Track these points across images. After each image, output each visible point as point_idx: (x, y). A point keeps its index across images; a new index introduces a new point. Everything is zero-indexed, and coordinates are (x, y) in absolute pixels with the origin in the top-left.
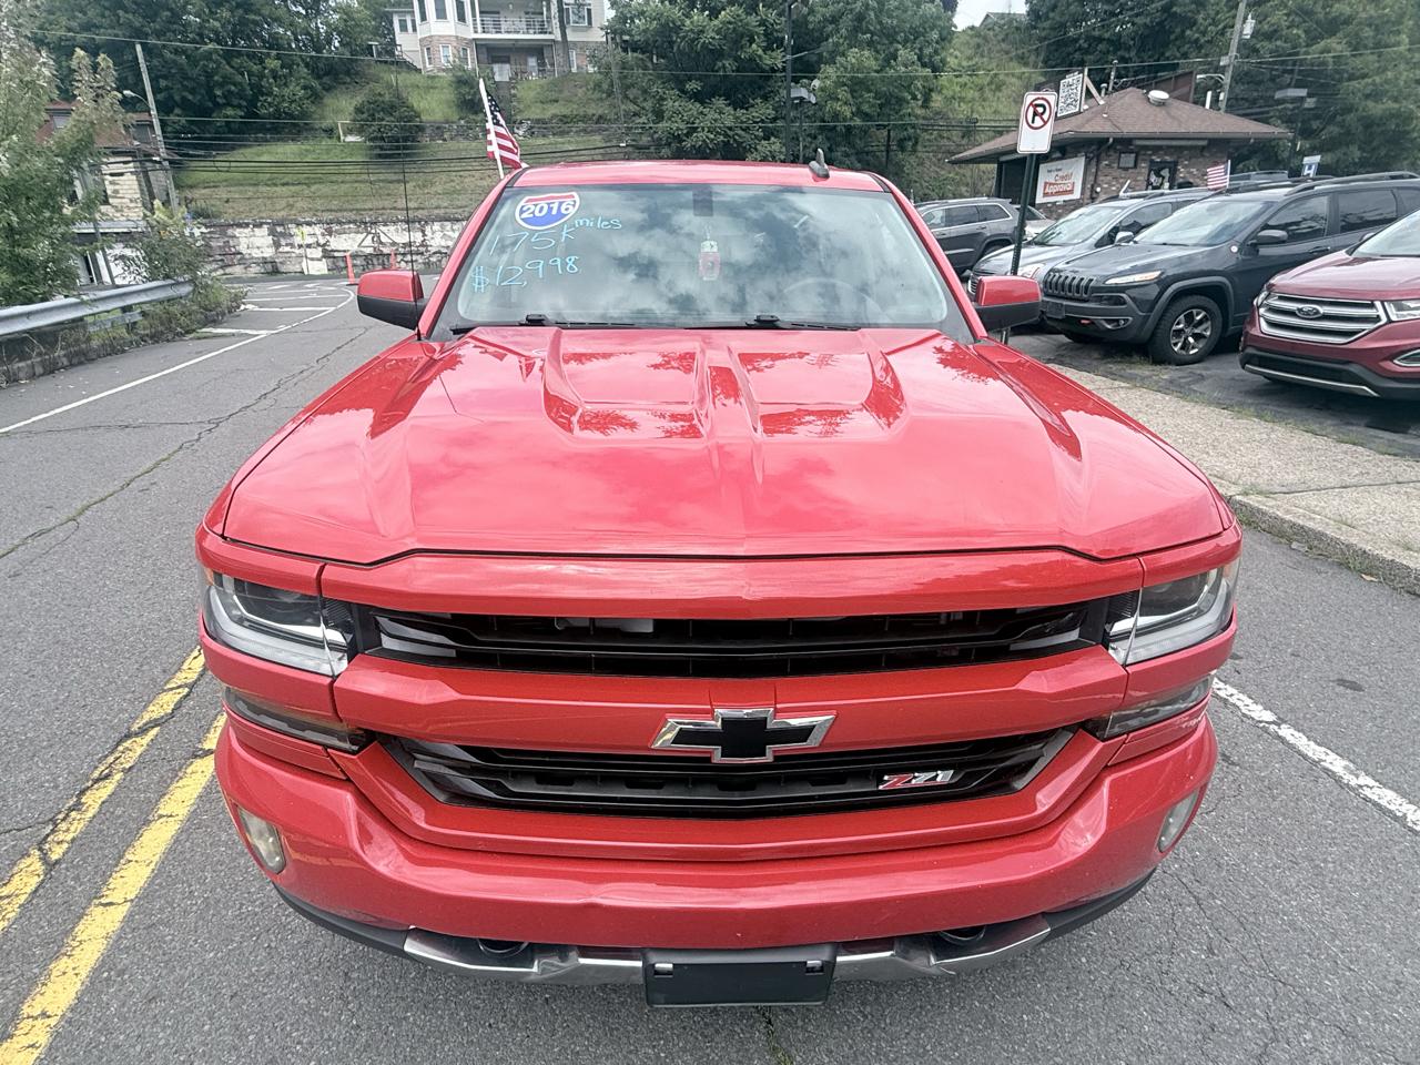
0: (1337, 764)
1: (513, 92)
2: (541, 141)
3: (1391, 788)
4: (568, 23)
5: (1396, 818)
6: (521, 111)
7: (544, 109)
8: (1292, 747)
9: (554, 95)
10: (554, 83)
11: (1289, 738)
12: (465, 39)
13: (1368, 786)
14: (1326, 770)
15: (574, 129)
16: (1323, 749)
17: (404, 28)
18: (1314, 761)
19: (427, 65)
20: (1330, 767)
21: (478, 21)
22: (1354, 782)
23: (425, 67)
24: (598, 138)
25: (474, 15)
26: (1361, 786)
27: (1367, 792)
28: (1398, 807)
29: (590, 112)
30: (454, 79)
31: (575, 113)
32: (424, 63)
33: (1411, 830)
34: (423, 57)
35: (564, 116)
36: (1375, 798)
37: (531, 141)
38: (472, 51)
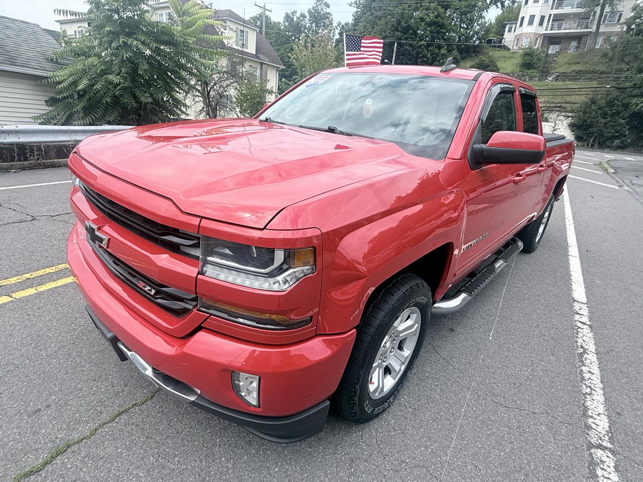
1: (555, 59)
2: (560, 83)
4: (604, 22)
6: (555, 68)
7: (569, 67)
9: (578, 60)
10: (581, 55)
12: (539, 34)
15: (583, 78)
17: (510, 30)
19: (515, 47)
21: (550, 25)
23: (513, 48)
24: (595, 82)
25: (548, 22)
29: (597, 69)
30: (524, 53)
31: (587, 69)
32: (513, 46)
34: (514, 43)
35: (580, 71)
37: (555, 83)
38: (540, 39)
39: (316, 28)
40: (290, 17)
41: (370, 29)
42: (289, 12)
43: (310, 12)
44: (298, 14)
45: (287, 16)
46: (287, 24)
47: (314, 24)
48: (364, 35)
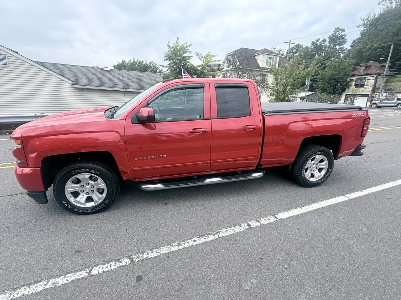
0: (61, 281)
3: (41, 291)
5: (30, 284)
8: (76, 271)
11: (80, 273)
13: (46, 284)
14: (60, 276)
16: (70, 281)
18: (66, 274)
20: (61, 278)
22: (51, 281)
26: (48, 282)
27: (45, 282)
28: (33, 288)
33: (24, 286)
36: (41, 283)
39: (333, 46)
40: (315, 43)
41: (373, 39)
42: (314, 40)
43: (330, 37)
44: (321, 40)
45: (313, 43)
46: (313, 47)
47: (332, 44)
48: (368, 44)
